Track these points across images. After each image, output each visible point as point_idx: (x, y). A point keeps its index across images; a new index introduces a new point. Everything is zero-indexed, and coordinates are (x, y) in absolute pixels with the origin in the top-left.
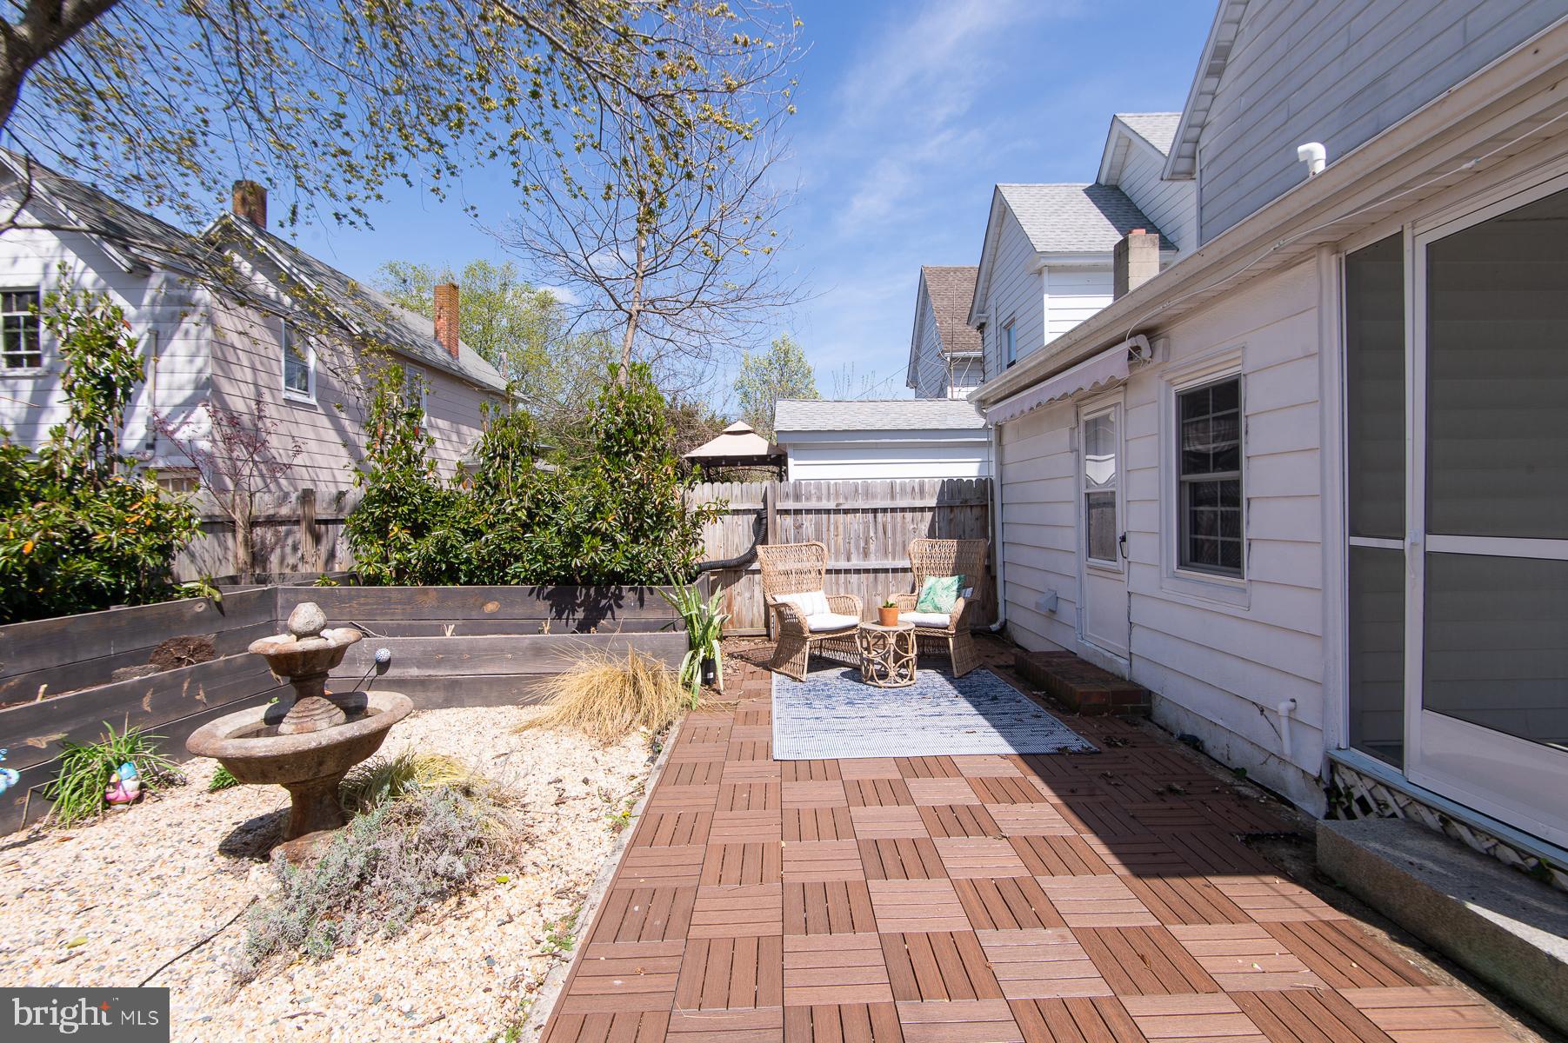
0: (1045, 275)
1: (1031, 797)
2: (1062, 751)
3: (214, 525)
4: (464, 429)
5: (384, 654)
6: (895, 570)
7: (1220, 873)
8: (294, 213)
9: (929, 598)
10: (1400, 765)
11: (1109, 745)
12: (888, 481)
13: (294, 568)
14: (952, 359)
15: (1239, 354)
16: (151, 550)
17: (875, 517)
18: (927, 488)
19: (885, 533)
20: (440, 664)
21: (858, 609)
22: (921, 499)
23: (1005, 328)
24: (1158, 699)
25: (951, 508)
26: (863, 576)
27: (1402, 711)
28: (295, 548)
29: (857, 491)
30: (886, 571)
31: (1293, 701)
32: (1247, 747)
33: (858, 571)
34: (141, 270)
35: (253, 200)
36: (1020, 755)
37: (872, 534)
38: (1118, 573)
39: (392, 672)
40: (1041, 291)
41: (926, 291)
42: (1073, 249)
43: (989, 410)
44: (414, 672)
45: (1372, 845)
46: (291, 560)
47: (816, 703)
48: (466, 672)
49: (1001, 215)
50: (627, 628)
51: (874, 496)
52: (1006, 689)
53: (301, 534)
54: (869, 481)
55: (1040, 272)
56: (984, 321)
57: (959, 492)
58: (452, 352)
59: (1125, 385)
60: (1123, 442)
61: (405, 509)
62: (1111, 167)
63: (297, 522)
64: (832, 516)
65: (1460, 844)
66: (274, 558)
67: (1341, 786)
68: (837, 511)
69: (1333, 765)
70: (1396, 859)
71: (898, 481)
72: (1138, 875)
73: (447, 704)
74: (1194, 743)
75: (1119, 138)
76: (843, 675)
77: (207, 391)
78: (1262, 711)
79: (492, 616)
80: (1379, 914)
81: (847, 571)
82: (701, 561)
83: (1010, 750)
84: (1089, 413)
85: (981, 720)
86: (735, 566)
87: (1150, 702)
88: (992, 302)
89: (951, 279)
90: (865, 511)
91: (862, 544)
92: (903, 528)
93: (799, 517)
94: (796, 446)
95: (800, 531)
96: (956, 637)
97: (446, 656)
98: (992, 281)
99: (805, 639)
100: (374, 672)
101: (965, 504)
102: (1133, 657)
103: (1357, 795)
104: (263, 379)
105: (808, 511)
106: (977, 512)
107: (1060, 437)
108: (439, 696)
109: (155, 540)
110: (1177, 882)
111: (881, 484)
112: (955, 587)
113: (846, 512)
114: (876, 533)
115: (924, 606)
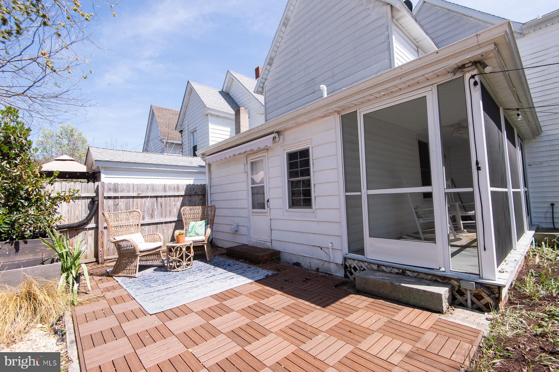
0: (209, 116)
1: (273, 295)
2: (267, 276)
6: (166, 223)
7: (340, 299)
9: (193, 230)
10: (363, 254)
11: (279, 271)
14: (167, 143)
15: (310, 141)
17: (157, 200)
18: (180, 187)
19: (161, 207)
21: (162, 239)
22: (178, 192)
23: (192, 133)
24: (283, 253)
25: (190, 195)
26: (151, 226)
27: (363, 239)
29: (148, 188)
30: (162, 223)
31: (332, 243)
32: (317, 261)
33: (148, 224)
36: (255, 281)
37: (155, 207)
38: (265, 213)
40: (208, 121)
41: (153, 114)
42: (219, 109)
43: (206, 158)
45: (371, 277)
47: (152, 284)
49: (190, 91)
51: (156, 191)
52: (231, 261)
55: (207, 115)
56: (182, 129)
57: (193, 189)
59: (267, 150)
60: (267, 168)
62: (227, 87)
64: (135, 199)
65: (383, 271)
67: (348, 265)
68: (137, 197)
69: (345, 259)
70: (379, 278)
72: (324, 307)
74: (298, 264)
75: (229, 78)
76: (154, 270)
78: (321, 248)
80: (377, 296)
81: (143, 225)
82: (58, 224)
83: (251, 281)
84: (251, 160)
85: (230, 274)
86: (77, 227)
87: (280, 255)
88: (186, 122)
89: (164, 112)
90: (151, 197)
91: (150, 212)
92: (170, 204)
93: (117, 200)
94: (106, 168)
95: (117, 207)
96: (207, 244)
98: (186, 115)
99: (137, 256)
101: (196, 194)
102: (273, 241)
103: (352, 266)
105: (122, 197)
106: (200, 197)
107: (240, 167)
110: (333, 305)
112: (204, 225)
113: (142, 197)
114: (157, 207)
115: (191, 234)
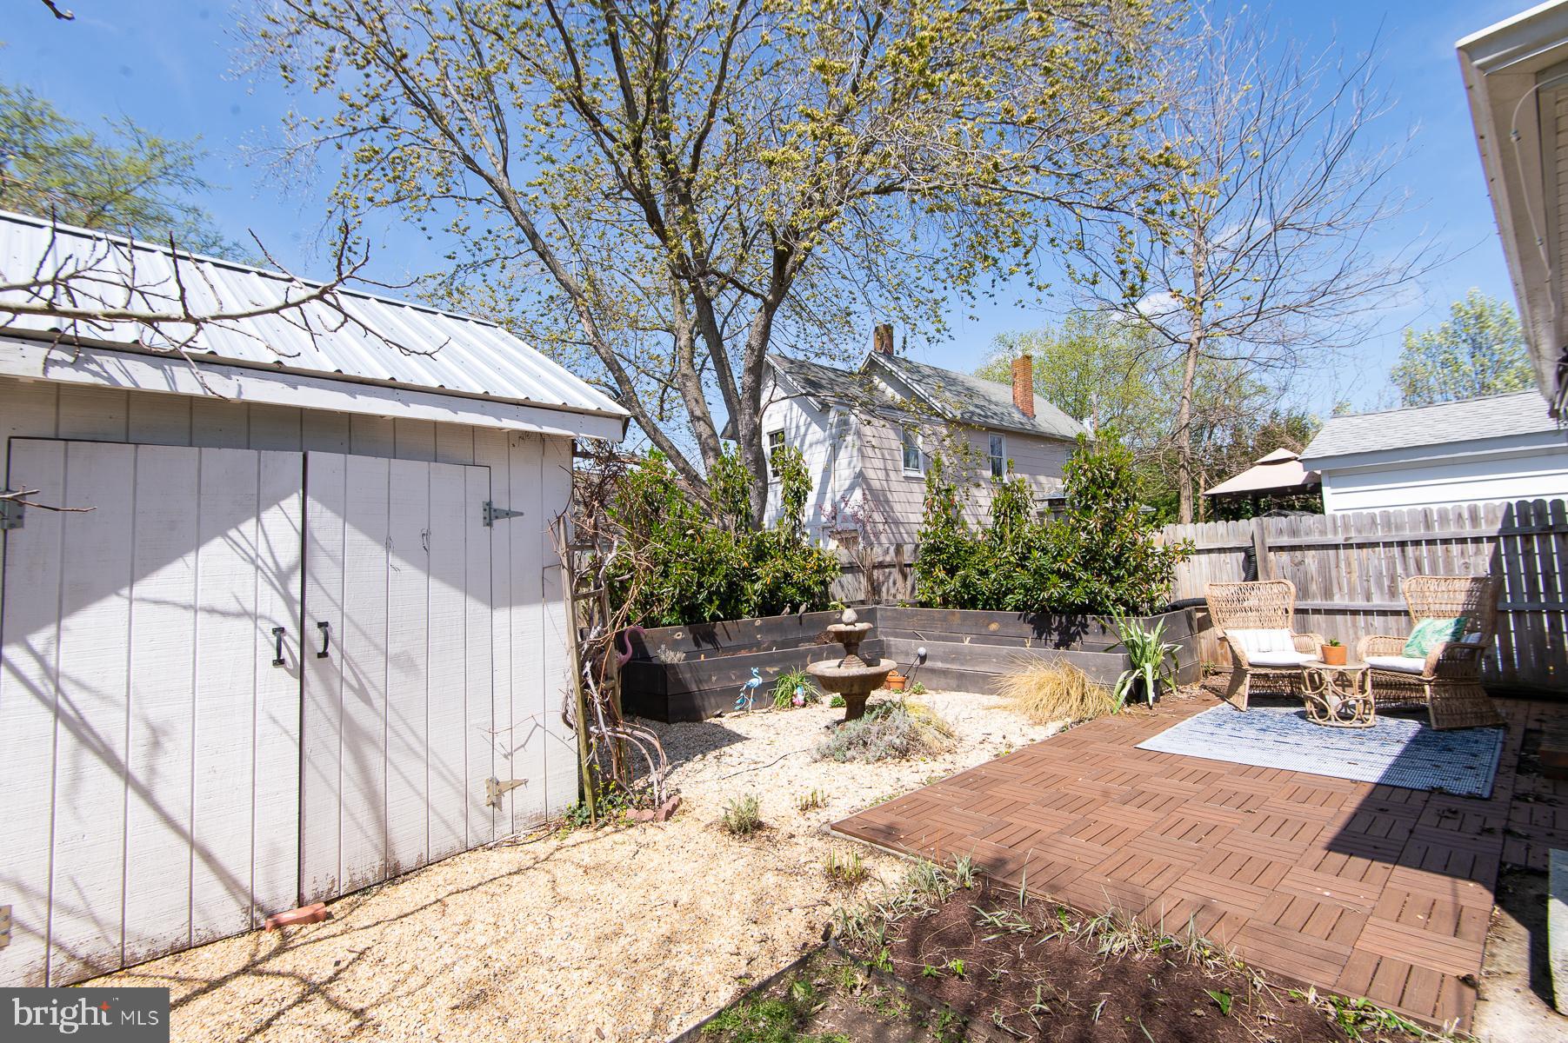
3: (850, 569)
4: (1042, 479)
5: (922, 651)
8: (905, 342)
9: (1416, 641)
12: (1420, 508)
13: (894, 596)
16: (816, 583)
17: (1403, 551)
18: (1482, 512)
19: (1420, 568)
20: (953, 661)
22: (1475, 527)
26: (1390, 618)
28: (895, 583)
33: (1383, 613)
34: (826, 407)
35: (885, 334)
37: (1400, 570)
39: (928, 664)
44: (939, 665)
46: (893, 591)
48: (968, 668)
50: (1091, 648)
51: (1399, 527)
53: (895, 573)
54: (1391, 510)
57: (1539, 516)
58: (1029, 413)
61: (945, 556)
63: (894, 566)
64: (1341, 551)
66: (884, 589)
68: (1348, 546)
71: (1435, 507)
73: (958, 689)
77: (860, 479)
79: (994, 633)
81: (1367, 613)
90: (1387, 545)
91: (1386, 583)
93: (1298, 553)
94: (1330, 474)
95: (1301, 567)
96: (1436, 686)
97: (957, 657)
99: (1246, 671)
100: (918, 662)
101: (1549, 531)
104: (890, 465)
105: (1310, 547)
108: (954, 683)
109: (817, 578)
111: (1410, 512)
113: (1360, 546)
114: (1405, 569)
115: (1410, 651)
